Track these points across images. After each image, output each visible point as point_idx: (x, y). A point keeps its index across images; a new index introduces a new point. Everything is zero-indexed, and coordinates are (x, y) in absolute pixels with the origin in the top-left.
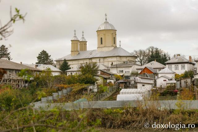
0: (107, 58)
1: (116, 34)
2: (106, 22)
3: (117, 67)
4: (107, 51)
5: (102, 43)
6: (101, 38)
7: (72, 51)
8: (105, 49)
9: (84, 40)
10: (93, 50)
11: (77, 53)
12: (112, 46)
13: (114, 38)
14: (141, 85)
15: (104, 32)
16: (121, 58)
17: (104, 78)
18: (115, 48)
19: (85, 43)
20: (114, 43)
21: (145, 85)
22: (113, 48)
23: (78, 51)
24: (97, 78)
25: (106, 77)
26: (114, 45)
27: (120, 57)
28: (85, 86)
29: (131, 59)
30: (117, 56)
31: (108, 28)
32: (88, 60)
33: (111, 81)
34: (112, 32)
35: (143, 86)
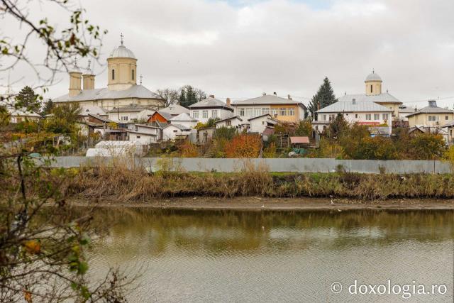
0: (120, 101)
1: (137, 64)
2: (122, 47)
4: (122, 89)
5: (113, 78)
6: (113, 70)
7: (70, 89)
8: (119, 88)
9: (89, 73)
10: (102, 89)
11: (79, 92)
12: (129, 83)
13: (133, 71)
14: (135, 136)
15: (117, 61)
16: (141, 101)
17: (90, 126)
18: (133, 85)
19: (92, 77)
20: (133, 79)
21: (142, 137)
22: (130, 86)
23: (80, 89)
24: (79, 126)
25: (92, 124)
26: (132, 82)
27: (139, 99)
28: (52, 136)
30: (133, 98)
31: (124, 56)
33: (100, 130)
34: (129, 62)
35: (139, 137)
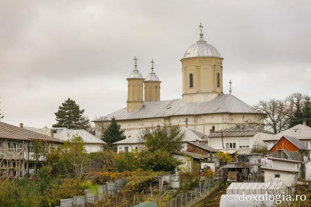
0: (203, 118)
1: (223, 66)
2: (202, 42)
3: (222, 135)
4: (202, 101)
5: (191, 86)
6: (191, 75)
7: (128, 102)
8: (200, 99)
9: (154, 79)
10: (174, 101)
11: (140, 105)
12: (214, 92)
13: (218, 74)
14: (272, 175)
15: (197, 62)
16: (233, 117)
17: (195, 159)
18: (219, 95)
19: (156, 84)
20: (218, 86)
21: (282, 175)
22: (215, 95)
23: (142, 102)
24: (180, 158)
25: (198, 156)
26: (218, 90)
27: (231, 114)
28: (153, 175)
29: (252, 119)
30: (223, 114)
31: (205, 54)
32: (163, 120)
33: (210, 165)
34: (214, 62)
35: (277, 176)
